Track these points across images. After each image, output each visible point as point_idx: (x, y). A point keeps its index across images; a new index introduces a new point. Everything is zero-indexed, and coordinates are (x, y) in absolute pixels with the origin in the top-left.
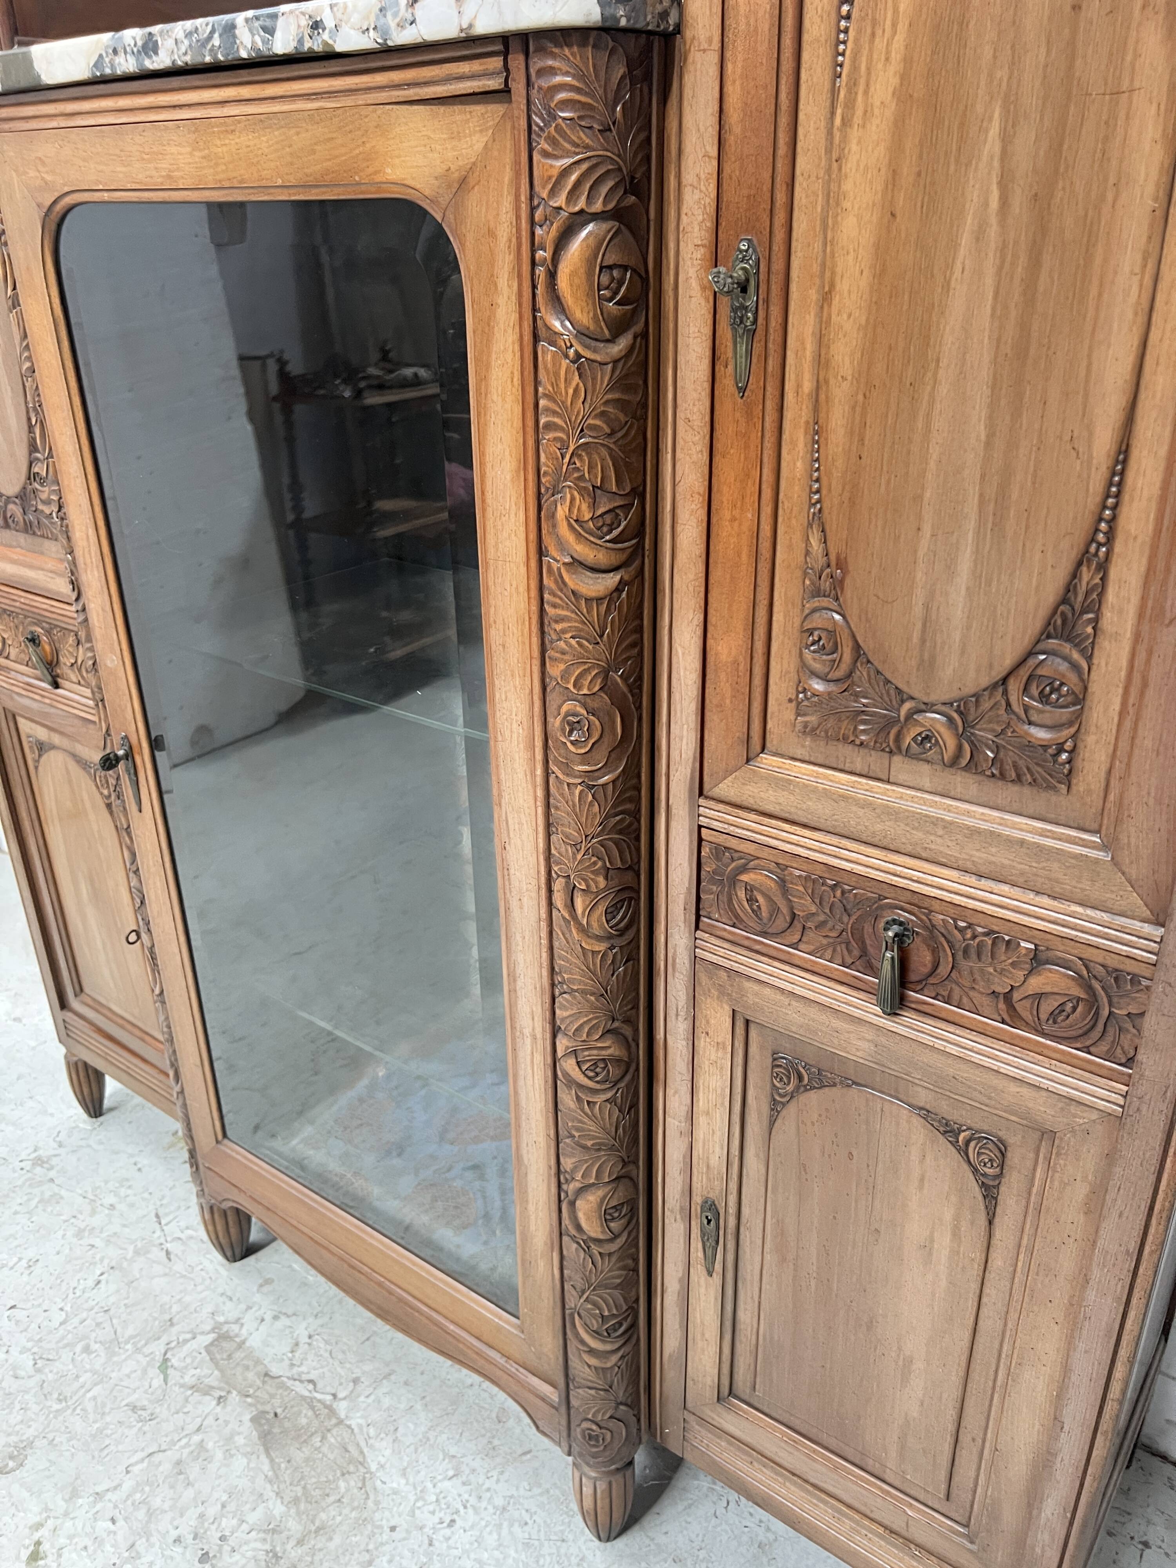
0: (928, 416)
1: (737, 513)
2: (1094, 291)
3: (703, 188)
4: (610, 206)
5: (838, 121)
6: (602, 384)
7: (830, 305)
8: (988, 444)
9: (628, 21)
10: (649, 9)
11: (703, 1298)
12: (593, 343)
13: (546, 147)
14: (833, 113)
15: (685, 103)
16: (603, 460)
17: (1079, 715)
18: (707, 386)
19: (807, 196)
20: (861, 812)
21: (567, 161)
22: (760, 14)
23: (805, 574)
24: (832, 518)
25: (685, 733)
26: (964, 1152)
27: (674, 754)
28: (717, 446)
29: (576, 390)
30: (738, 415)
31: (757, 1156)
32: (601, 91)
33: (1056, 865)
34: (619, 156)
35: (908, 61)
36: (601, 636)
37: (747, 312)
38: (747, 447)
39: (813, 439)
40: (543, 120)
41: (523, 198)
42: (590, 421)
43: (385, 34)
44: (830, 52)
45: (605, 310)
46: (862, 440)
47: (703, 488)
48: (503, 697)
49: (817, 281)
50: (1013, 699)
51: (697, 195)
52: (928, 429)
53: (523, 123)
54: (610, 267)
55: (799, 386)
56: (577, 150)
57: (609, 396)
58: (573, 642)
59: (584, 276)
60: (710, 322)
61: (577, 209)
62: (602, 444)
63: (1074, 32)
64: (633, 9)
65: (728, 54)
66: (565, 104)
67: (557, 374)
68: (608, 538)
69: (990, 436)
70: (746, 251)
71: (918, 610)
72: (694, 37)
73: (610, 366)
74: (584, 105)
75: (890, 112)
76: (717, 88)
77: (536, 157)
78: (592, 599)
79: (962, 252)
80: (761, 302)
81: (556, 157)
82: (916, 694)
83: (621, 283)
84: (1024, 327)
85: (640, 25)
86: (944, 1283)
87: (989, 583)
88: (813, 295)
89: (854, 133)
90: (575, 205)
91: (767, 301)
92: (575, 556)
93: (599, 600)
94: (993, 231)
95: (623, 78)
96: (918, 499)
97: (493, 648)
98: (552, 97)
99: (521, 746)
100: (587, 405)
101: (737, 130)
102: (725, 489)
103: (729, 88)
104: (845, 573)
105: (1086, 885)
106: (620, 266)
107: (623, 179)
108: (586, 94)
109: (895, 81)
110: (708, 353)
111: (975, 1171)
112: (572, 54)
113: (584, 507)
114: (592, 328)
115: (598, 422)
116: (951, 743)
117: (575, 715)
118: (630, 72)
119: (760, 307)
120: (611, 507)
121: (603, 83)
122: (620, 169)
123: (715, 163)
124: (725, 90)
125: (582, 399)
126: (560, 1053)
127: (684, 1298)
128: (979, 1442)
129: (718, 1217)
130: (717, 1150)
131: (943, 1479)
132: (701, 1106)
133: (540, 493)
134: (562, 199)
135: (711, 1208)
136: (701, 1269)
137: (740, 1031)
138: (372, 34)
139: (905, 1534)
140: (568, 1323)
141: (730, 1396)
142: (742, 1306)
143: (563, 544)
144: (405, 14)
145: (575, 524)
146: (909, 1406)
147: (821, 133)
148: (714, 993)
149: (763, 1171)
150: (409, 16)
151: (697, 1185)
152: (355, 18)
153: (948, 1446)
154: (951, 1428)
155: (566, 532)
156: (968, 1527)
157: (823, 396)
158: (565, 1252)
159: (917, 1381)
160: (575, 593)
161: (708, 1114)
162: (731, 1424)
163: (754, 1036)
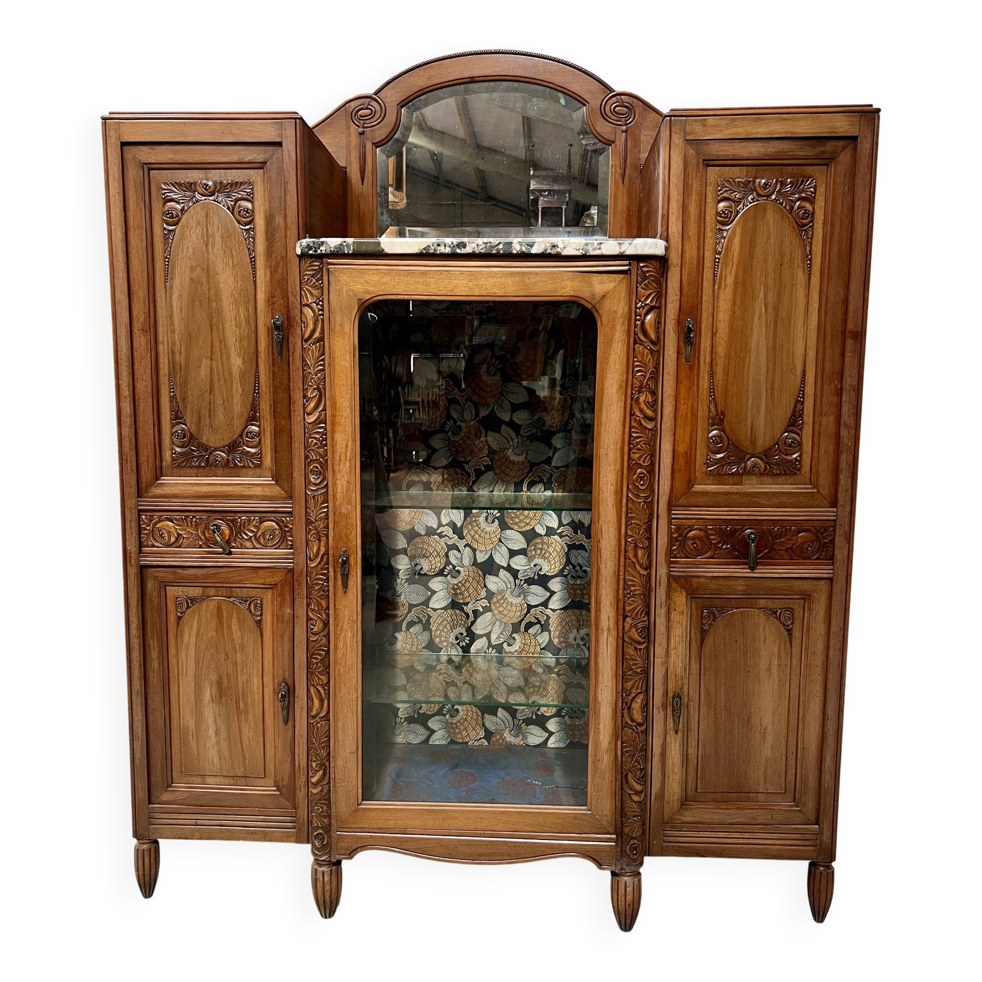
0: (749, 366)
1: (686, 402)
2: (792, 332)
3: (675, 303)
5: (716, 287)
6: (655, 358)
7: (715, 337)
8: (767, 372)
11: (673, 749)
12: (654, 345)
13: (643, 287)
14: (714, 286)
15: (669, 280)
16: (654, 382)
17: (801, 448)
18: (676, 361)
19: (706, 307)
20: (735, 497)
21: (650, 292)
22: (693, 259)
23: (709, 419)
24: (718, 400)
26: (779, 619)
27: (661, 492)
28: (679, 380)
30: (685, 369)
31: (696, 661)
33: (801, 498)
35: (737, 274)
37: (690, 338)
38: (690, 380)
39: (711, 376)
41: (634, 301)
43: (587, 251)
44: (713, 271)
46: (728, 375)
47: (674, 394)
49: (711, 330)
50: (781, 447)
51: (673, 305)
52: (749, 369)
53: (635, 280)
54: (658, 323)
55: (705, 361)
56: (654, 289)
57: (656, 362)
59: (654, 324)
60: (677, 342)
61: (652, 305)
62: (655, 377)
63: (781, 270)
65: (683, 269)
66: (651, 276)
67: (643, 354)
69: (768, 370)
70: (690, 321)
71: (749, 425)
73: (657, 352)
74: (656, 277)
75: (732, 286)
76: (680, 277)
77: (639, 289)
79: (755, 322)
80: (693, 336)
81: (647, 290)
82: (750, 451)
84: (774, 341)
86: (776, 682)
87: (771, 413)
88: (709, 334)
89: (722, 291)
91: (696, 336)
92: (645, 415)
93: (651, 430)
94: (764, 316)
96: (747, 390)
98: (646, 274)
100: (652, 364)
101: (686, 288)
103: (683, 277)
104: (724, 417)
105: (811, 501)
108: (657, 274)
109: (733, 279)
110: (676, 351)
111: (784, 625)
114: (655, 340)
115: (654, 370)
116: (763, 465)
121: (660, 271)
123: (679, 297)
125: (651, 362)
126: (626, 629)
127: (663, 755)
128: (795, 752)
129: (681, 699)
130: (680, 664)
131: (783, 781)
132: (672, 645)
133: (632, 394)
134: (648, 301)
135: (678, 696)
136: (672, 732)
137: (689, 603)
138: (581, 251)
139: (771, 822)
140: (624, 782)
141: (686, 801)
142: (690, 745)
143: (641, 411)
144: (596, 245)
145: (647, 403)
146: (767, 752)
147: (711, 291)
148: (679, 589)
149: (698, 668)
150: (598, 247)
151: (670, 687)
152: (573, 246)
153: (784, 762)
154: (784, 752)
155: (643, 406)
156: (794, 801)
157: (714, 363)
158: (624, 738)
159: (769, 737)
160: (646, 428)
161: (675, 648)
162: (688, 816)
163: (693, 604)
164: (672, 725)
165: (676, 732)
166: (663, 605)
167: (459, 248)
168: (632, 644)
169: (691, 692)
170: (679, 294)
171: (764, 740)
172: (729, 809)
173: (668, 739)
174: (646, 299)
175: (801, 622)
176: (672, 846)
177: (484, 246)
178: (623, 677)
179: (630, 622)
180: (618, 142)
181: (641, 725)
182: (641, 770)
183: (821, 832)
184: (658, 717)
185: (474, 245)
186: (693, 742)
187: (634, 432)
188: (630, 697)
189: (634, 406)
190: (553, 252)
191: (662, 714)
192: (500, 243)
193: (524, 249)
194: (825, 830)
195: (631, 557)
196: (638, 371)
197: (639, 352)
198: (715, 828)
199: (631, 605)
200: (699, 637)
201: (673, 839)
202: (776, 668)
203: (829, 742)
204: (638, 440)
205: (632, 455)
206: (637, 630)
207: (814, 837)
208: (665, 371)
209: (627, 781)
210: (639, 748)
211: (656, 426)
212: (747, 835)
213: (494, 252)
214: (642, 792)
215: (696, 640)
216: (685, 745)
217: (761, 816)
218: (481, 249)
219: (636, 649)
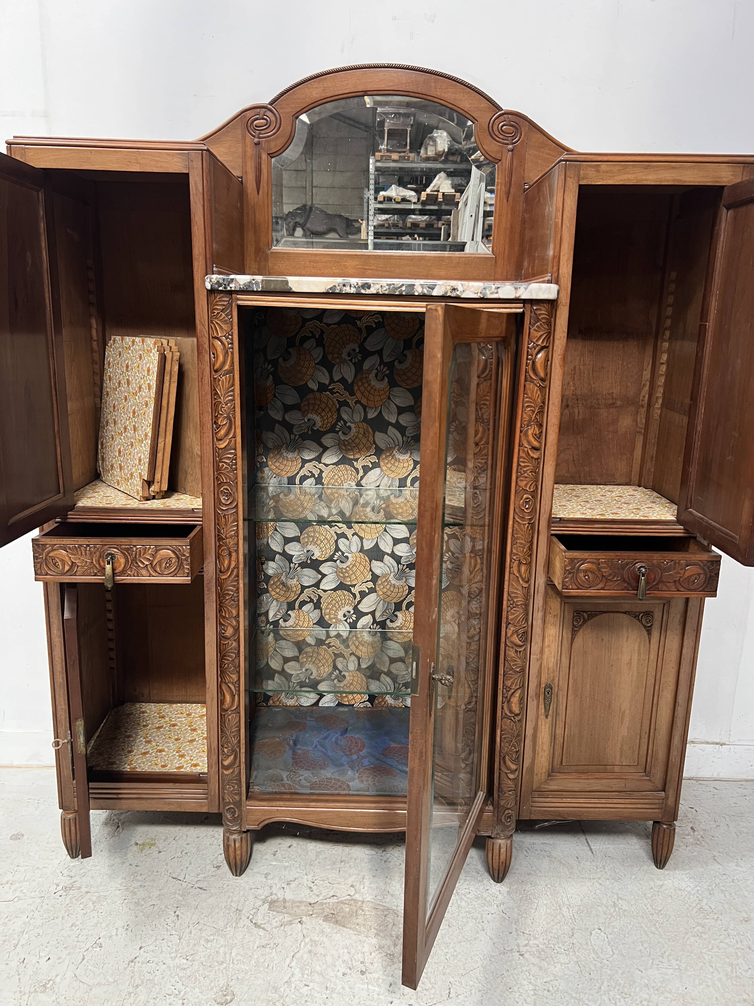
3: (562, 340)
11: (543, 731)
13: (536, 329)
26: (640, 621)
29: (539, 395)
31: (566, 657)
41: (526, 342)
42: (541, 404)
43: (484, 294)
53: (528, 322)
56: (545, 330)
58: (530, 473)
59: (544, 363)
66: (543, 318)
67: (533, 391)
72: (561, 302)
74: (548, 319)
78: (536, 459)
81: (539, 331)
86: (635, 674)
90: (543, 344)
92: (533, 446)
108: (548, 316)
111: (644, 626)
113: (537, 430)
114: (544, 378)
117: (528, 499)
118: (550, 311)
125: (540, 398)
126: (509, 635)
127: (535, 736)
128: (648, 732)
129: (552, 689)
130: (552, 660)
131: (636, 756)
132: (546, 643)
133: (521, 427)
134: (540, 342)
135: (549, 687)
136: (543, 717)
137: (563, 608)
138: (479, 294)
139: (625, 790)
140: (502, 763)
141: (552, 773)
142: (557, 727)
143: (529, 442)
144: (494, 290)
145: (534, 435)
146: (624, 732)
148: (554, 596)
149: (568, 662)
150: (496, 291)
151: (543, 679)
152: (472, 289)
153: (638, 741)
154: (639, 732)
155: (531, 438)
156: (645, 772)
158: (503, 727)
159: (627, 720)
160: (532, 457)
161: (549, 646)
162: (553, 786)
163: (566, 608)
164: (543, 711)
165: (547, 717)
166: (540, 609)
167: (363, 288)
168: (513, 648)
169: (561, 683)
171: (622, 722)
172: (589, 779)
173: (540, 723)
174: (537, 341)
175: (659, 623)
176: (539, 811)
177: (387, 287)
178: (504, 676)
179: (512, 629)
180: (504, 160)
181: (517, 715)
182: (517, 752)
183: (667, 798)
184: (532, 705)
185: (378, 286)
186: (560, 725)
187: (522, 462)
188: (510, 693)
189: (523, 438)
190: (453, 294)
191: (535, 702)
192: (403, 285)
193: (425, 291)
194: (670, 796)
195: (515, 572)
196: (528, 407)
197: (530, 390)
198: (576, 795)
199: (514, 614)
200: (570, 636)
201: (540, 805)
202: (636, 662)
203: (678, 724)
204: (525, 469)
205: (519, 483)
206: (518, 636)
207: (661, 801)
208: (550, 402)
209: (505, 763)
210: (516, 734)
211: (541, 454)
212: (603, 801)
213: (397, 293)
214: (516, 770)
215: (568, 638)
216: (554, 726)
217: (616, 784)
218: (385, 290)
219: (516, 651)
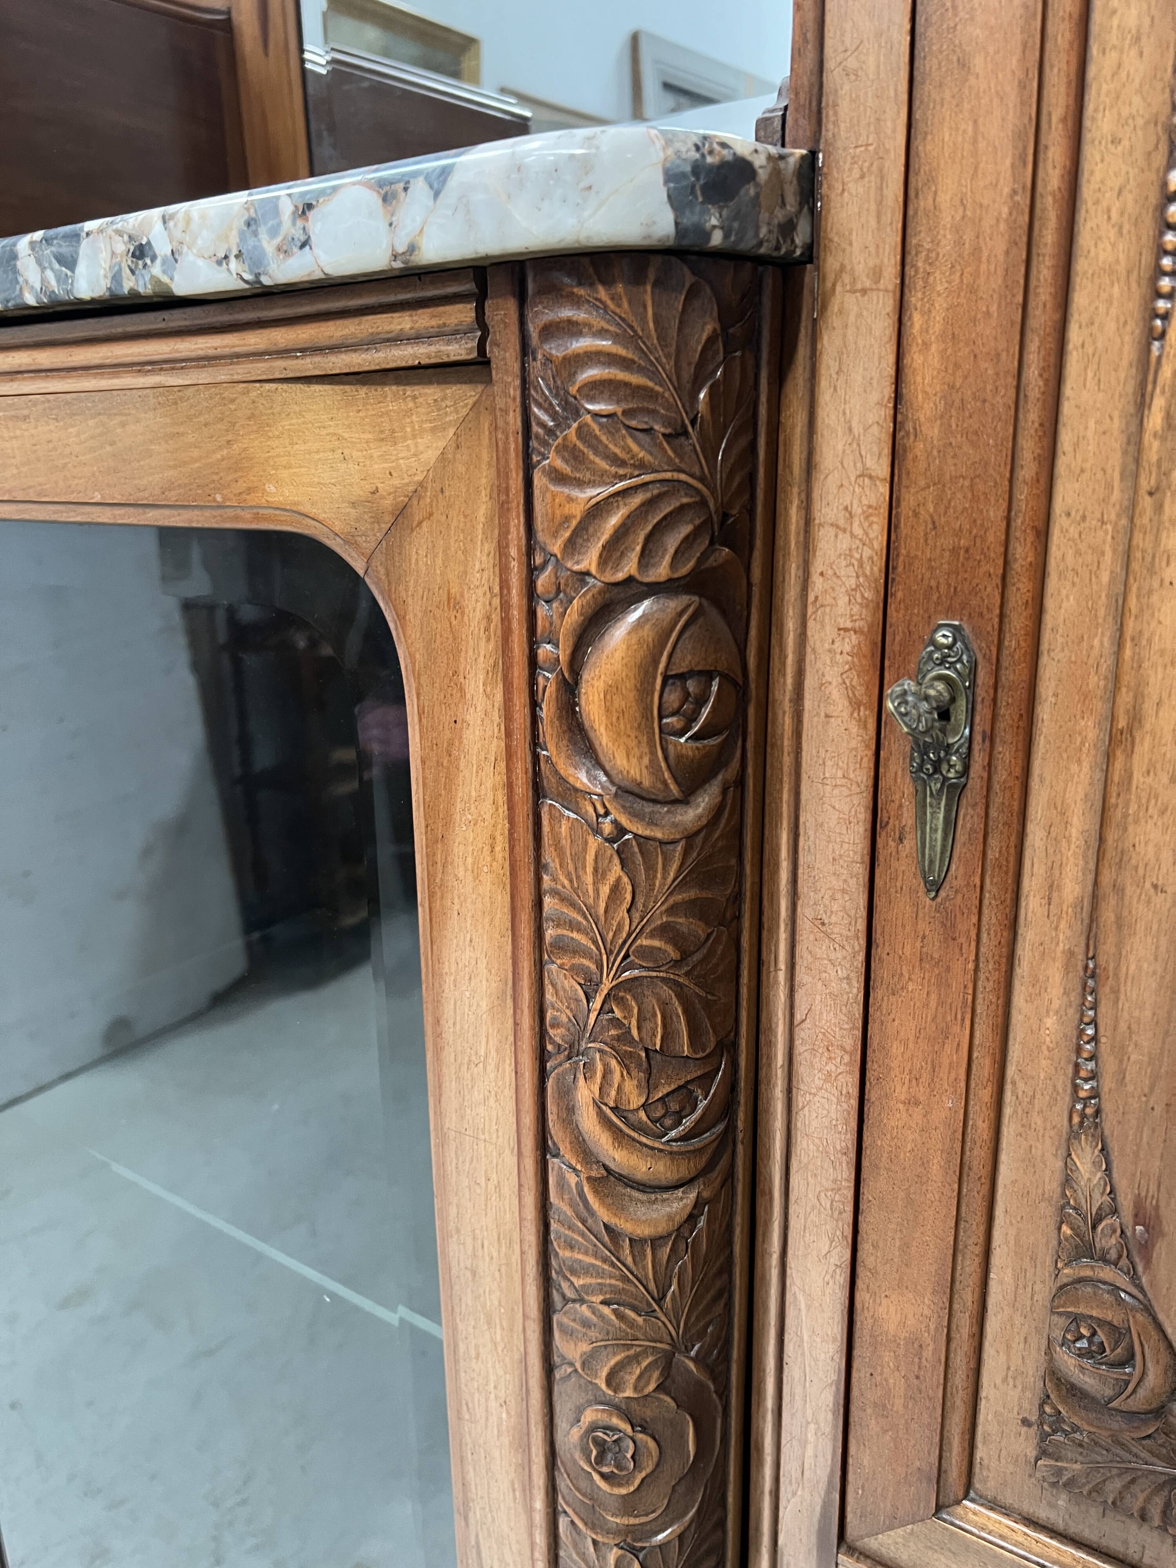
1: (921, 1093)
3: (858, 531)
4: (684, 570)
5: (1155, 421)
6: (664, 878)
7: (1130, 754)
9: (726, 236)
10: (764, 216)
12: (648, 808)
13: (559, 463)
14: (1142, 405)
15: (824, 383)
16: (664, 1005)
18: (861, 870)
19: (1078, 553)
21: (602, 491)
22: (988, 222)
23: (1060, 1214)
24: (1126, 1132)
25: (811, 1437)
27: (789, 1466)
28: (880, 972)
29: (616, 888)
30: (923, 926)
32: (670, 366)
34: (702, 479)
36: (660, 1301)
37: (948, 754)
38: (943, 982)
39: (1085, 986)
40: (554, 416)
41: (513, 552)
42: (644, 942)
43: (257, 264)
44: (1137, 292)
45: (671, 748)
47: (852, 1041)
48: (473, 1353)
49: (1100, 707)
51: (844, 543)
53: (515, 420)
54: (682, 677)
55: (1052, 887)
56: (621, 472)
57: (678, 898)
58: (606, 1310)
59: (632, 695)
60: (868, 763)
61: (620, 576)
62: (663, 979)
64: (736, 216)
65: (914, 299)
66: (595, 389)
67: (579, 861)
68: (673, 1134)
70: (950, 647)
72: (843, 267)
73: (679, 848)
74: (636, 391)
76: (892, 358)
77: (539, 480)
78: (642, 1241)
80: (978, 738)
81: (580, 484)
83: (701, 702)
85: (747, 244)
88: (1090, 731)
90: (616, 568)
91: (991, 738)
92: (612, 1166)
93: (656, 1242)
95: (711, 341)
97: (454, 1271)
98: (572, 376)
99: (506, 1440)
100: (637, 916)
101: (933, 432)
102: (896, 1049)
103: (915, 358)
104: (1155, 1233)
106: (700, 673)
107: (709, 520)
108: (641, 370)
110: (863, 815)
112: (612, 299)
113: (630, 1086)
114: (646, 783)
115: (656, 943)
117: (607, 1428)
118: (725, 327)
119: (976, 747)
120: (681, 1082)
121: (673, 350)
122: (703, 503)
123: (885, 489)
124: (907, 361)
125: (626, 905)
147: (1115, 444)
157: (1108, 915)
170: (883, 470)
